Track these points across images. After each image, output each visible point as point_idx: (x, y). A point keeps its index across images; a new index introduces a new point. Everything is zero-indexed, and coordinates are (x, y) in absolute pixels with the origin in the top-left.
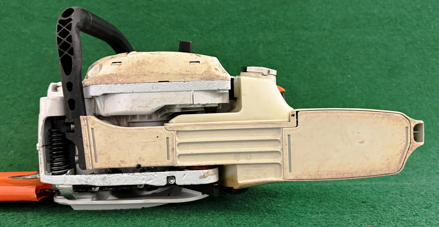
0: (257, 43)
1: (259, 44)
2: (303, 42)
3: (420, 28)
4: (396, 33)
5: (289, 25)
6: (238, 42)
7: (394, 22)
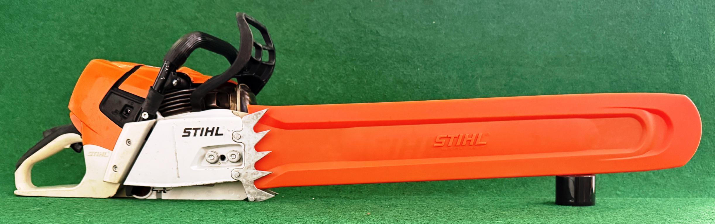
0: (475, 77)
1: (477, 78)
2: (518, 77)
3: (625, 67)
4: (603, 72)
5: (505, 61)
6: (458, 77)
7: (602, 61)
